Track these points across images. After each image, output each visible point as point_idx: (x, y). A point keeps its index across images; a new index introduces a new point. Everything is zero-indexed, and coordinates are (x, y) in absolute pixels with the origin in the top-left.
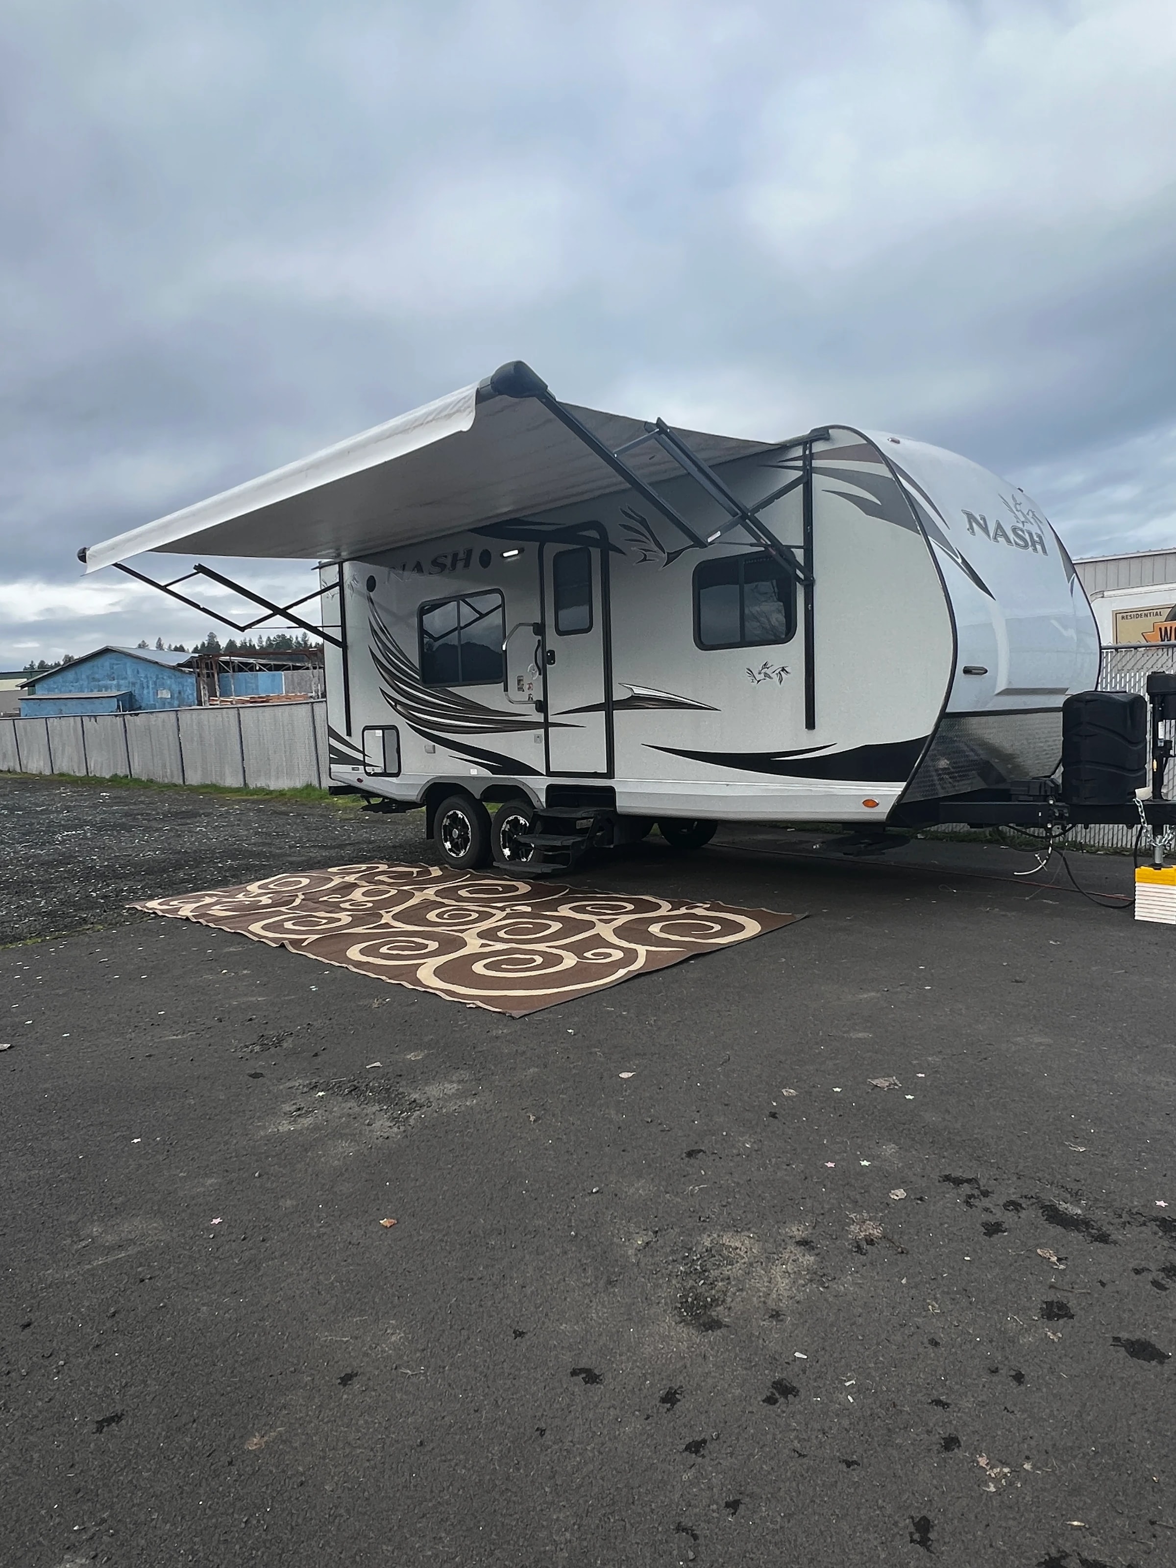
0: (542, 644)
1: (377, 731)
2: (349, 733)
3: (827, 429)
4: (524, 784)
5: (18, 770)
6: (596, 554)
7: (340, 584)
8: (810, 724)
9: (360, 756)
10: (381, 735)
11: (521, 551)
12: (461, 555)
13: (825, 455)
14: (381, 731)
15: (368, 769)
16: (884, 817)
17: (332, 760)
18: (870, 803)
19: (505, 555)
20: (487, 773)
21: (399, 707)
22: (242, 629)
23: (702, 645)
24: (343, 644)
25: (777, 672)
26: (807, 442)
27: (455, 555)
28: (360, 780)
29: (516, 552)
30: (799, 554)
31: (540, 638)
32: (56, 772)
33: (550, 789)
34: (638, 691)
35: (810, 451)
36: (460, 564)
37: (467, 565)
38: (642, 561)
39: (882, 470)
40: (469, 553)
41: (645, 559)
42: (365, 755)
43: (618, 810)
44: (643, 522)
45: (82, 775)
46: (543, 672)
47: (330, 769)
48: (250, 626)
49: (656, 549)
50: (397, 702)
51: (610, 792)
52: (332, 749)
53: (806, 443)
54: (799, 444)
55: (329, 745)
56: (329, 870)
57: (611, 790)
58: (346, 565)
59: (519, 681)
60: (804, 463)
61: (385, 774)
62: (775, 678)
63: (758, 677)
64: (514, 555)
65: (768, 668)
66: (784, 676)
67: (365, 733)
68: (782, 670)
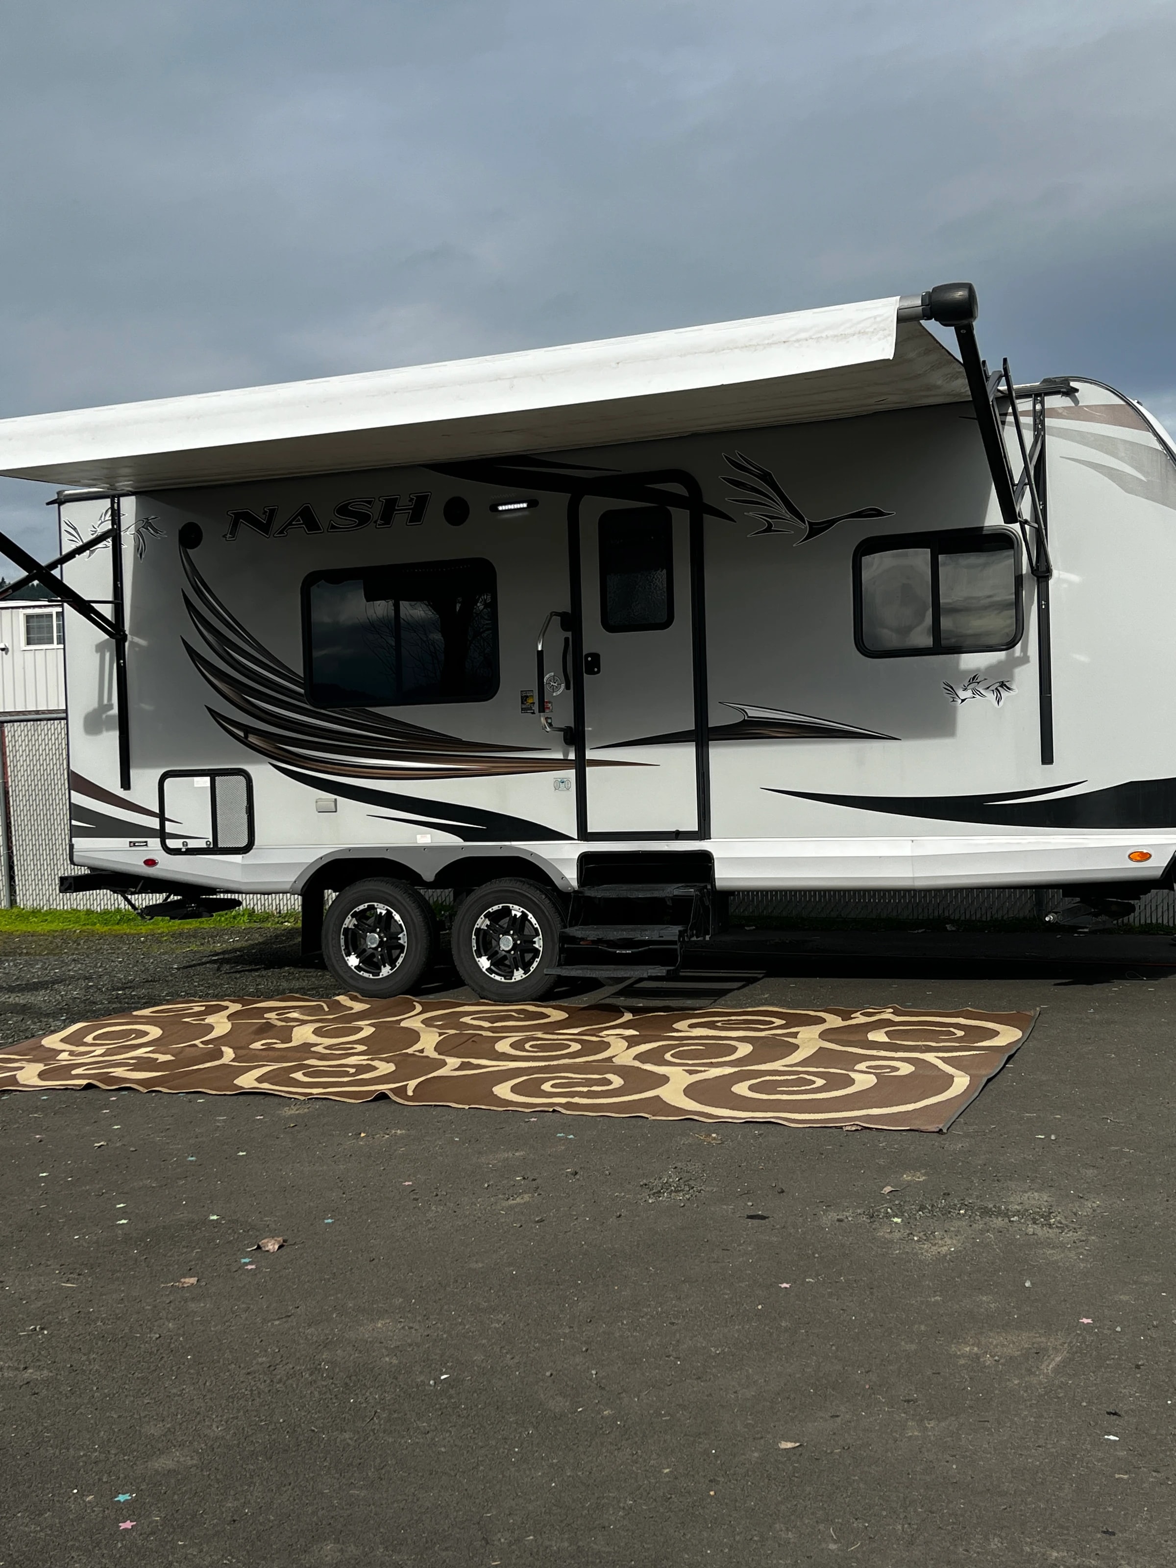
0: (575, 644)
1: (197, 779)
2: (125, 786)
4: (531, 853)
6: (681, 519)
7: (115, 535)
8: (1047, 757)
9: (154, 823)
10: (208, 784)
11: (532, 504)
12: (404, 503)
13: (1065, 414)
14: (204, 779)
15: (171, 843)
16: (1159, 873)
17: (75, 832)
18: (1139, 856)
19: (500, 508)
20: (454, 840)
21: (252, 739)
23: (867, 650)
24: (117, 633)
25: (993, 688)
27: (392, 503)
28: (150, 863)
29: (525, 505)
31: (569, 634)
33: (585, 859)
34: (753, 713)
35: (1043, 405)
36: (401, 517)
38: (764, 531)
39: (1147, 439)
40: (422, 500)
41: (769, 529)
42: (164, 821)
43: (719, 884)
44: (766, 477)
46: (577, 686)
47: (71, 846)
49: (789, 515)
50: (248, 730)
51: (705, 859)
52: (76, 811)
53: (1037, 395)
54: (1029, 396)
55: (71, 804)
56: (135, 1013)
57: (706, 858)
59: (526, 697)
60: (1034, 420)
61: (214, 849)
62: (991, 697)
63: (962, 694)
64: (523, 508)
65: (978, 683)
66: (1004, 694)
67: (168, 782)
68: (1001, 686)
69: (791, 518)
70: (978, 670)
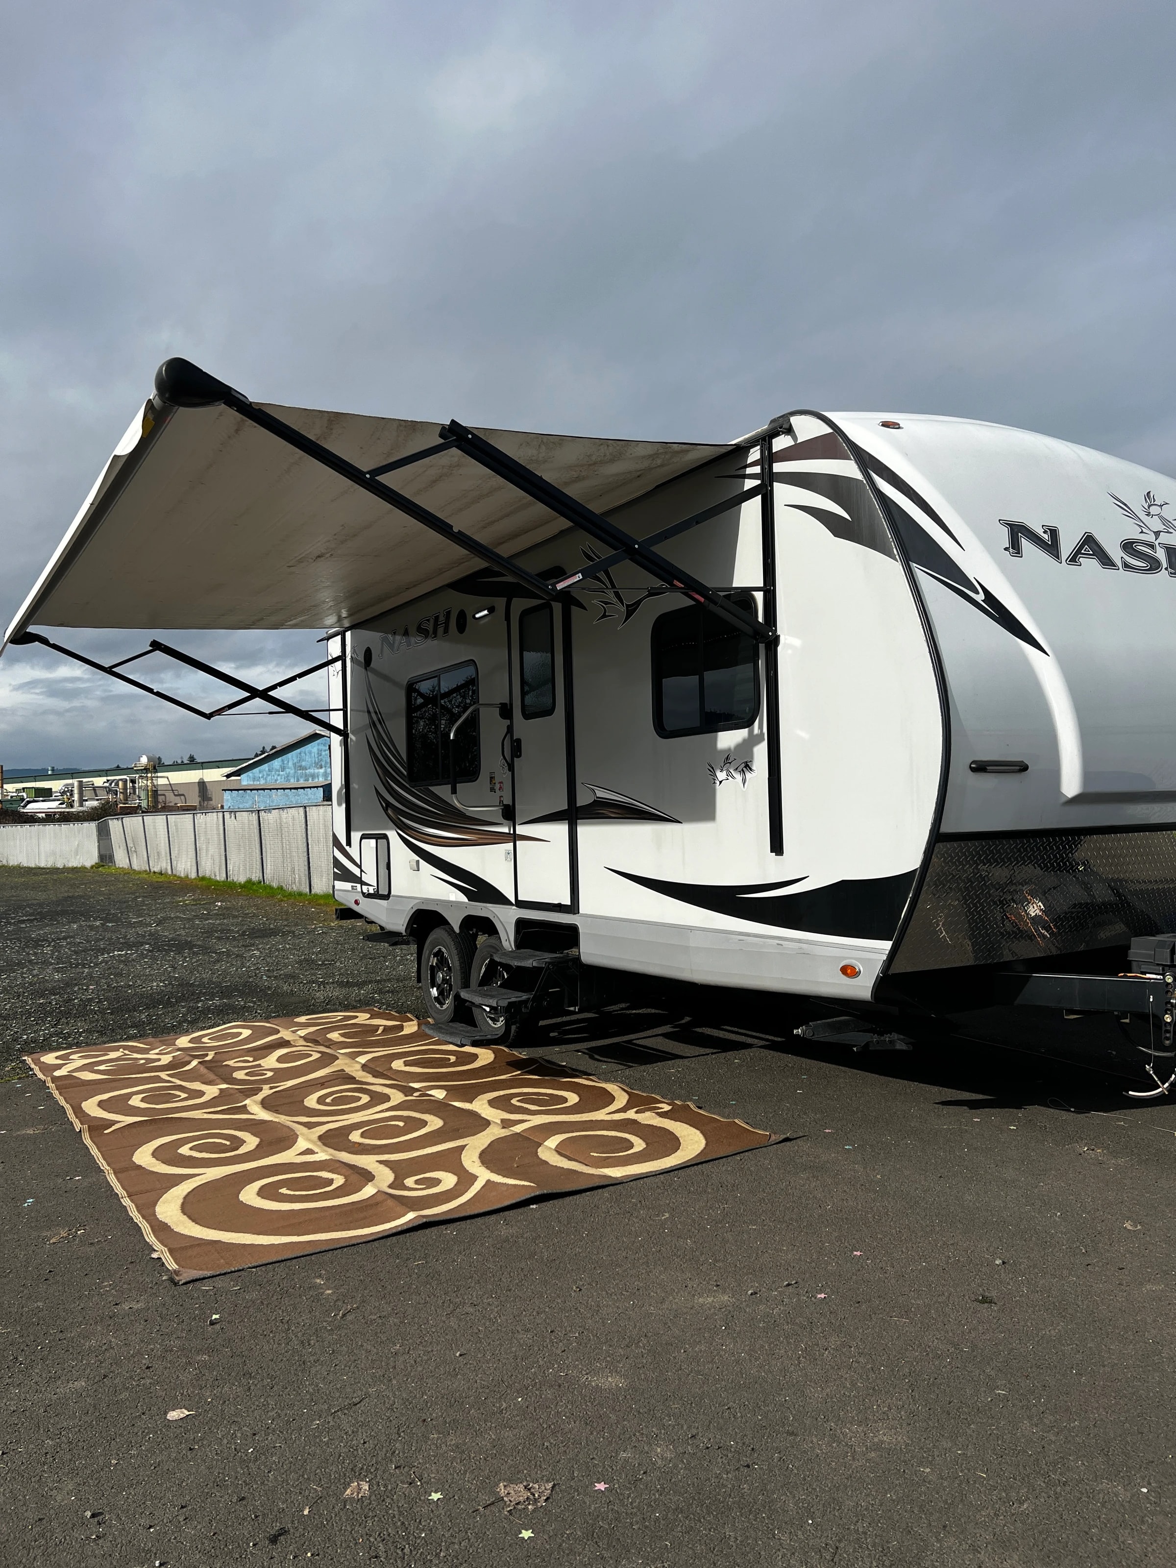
0: (510, 729)
1: (371, 841)
2: (349, 843)
3: (786, 417)
4: (495, 916)
5: (170, 872)
6: (557, 612)
7: (342, 658)
8: (777, 846)
9: (356, 871)
10: (375, 845)
11: (490, 610)
12: (442, 619)
13: (787, 455)
14: (374, 841)
15: (364, 889)
16: (868, 994)
17: (336, 876)
18: (848, 971)
19: (477, 616)
20: (463, 898)
21: (390, 812)
22: (209, 716)
23: (663, 730)
24: (343, 733)
25: (740, 769)
26: (765, 440)
27: (437, 618)
28: (358, 903)
29: (486, 612)
30: (759, 596)
31: (508, 722)
32: (200, 875)
33: (521, 924)
34: (601, 794)
35: (770, 451)
36: (441, 630)
37: (446, 631)
38: (602, 617)
39: (848, 469)
40: (448, 614)
41: (604, 616)
42: (362, 871)
43: (582, 957)
45: (223, 879)
46: (511, 767)
47: (334, 887)
48: (219, 712)
49: (615, 600)
50: (388, 805)
51: (574, 933)
52: (337, 863)
54: (757, 442)
55: (334, 857)
57: (575, 930)
58: (348, 634)
59: (492, 778)
60: (762, 469)
61: (377, 895)
62: (738, 777)
63: (721, 775)
64: (485, 616)
65: (730, 763)
66: (748, 775)
67: (363, 840)
68: (745, 767)
69: (616, 602)
70: (729, 749)
